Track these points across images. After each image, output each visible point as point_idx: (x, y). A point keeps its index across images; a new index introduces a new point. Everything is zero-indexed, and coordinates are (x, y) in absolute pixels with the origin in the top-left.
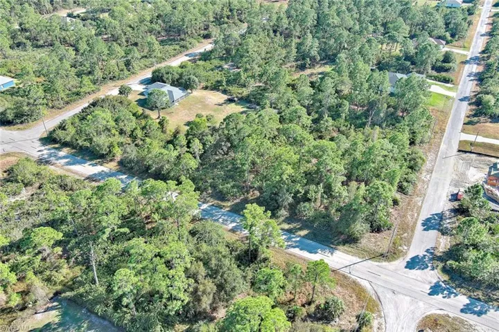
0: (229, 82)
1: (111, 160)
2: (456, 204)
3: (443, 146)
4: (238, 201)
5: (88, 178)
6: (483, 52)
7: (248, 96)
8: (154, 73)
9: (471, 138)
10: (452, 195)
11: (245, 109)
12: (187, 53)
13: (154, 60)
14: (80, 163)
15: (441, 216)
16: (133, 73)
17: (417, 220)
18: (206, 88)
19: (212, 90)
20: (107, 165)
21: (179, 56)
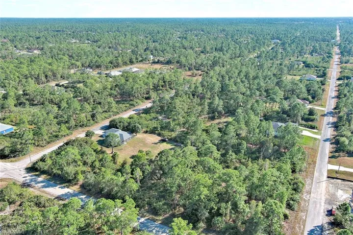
0: (162, 128)
1: (75, 184)
2: (332, 218)
3: (316, 174)
4: (167, 215)
5: (57, 198)
6: (335, 109)
7: (175, 138)
8: (110, 122)
9: (336, 168)
10: (328, 211)
11: (173, 147)
12: (134, 109)
13: (111, 113)
14: (52, 186)
15: (322, 228)
16: (96, 122)
17: (303, 231)
18: (146, 132)
19: (150, 133)
20: (72, 188)
21: (129, 111)
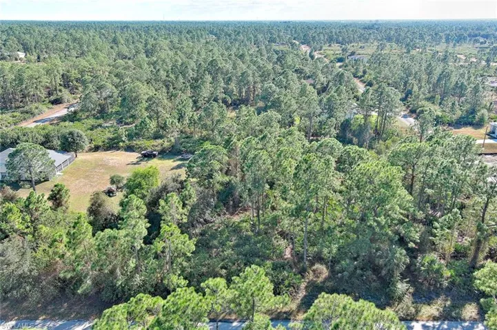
11: (179, 162)
12: (35, 119)
